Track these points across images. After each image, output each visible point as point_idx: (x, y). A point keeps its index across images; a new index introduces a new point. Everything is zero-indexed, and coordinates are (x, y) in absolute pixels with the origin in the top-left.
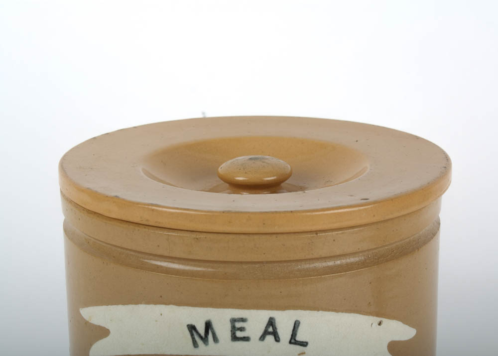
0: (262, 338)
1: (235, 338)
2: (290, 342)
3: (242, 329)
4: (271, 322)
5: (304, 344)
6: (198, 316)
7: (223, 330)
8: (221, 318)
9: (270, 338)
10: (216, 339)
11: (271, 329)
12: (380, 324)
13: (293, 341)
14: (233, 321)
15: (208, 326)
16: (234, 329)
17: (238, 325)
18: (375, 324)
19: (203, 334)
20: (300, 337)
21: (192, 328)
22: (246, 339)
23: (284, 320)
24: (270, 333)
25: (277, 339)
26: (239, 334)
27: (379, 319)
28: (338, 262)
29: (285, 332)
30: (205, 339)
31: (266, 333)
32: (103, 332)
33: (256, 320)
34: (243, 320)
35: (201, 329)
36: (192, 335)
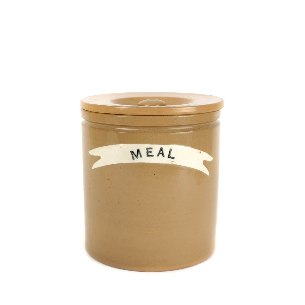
0: (158, 155)
1: (148, 155)
2: (168, 157)
3: (150, 152)
4: (161, 149)
5: (173, 158)
6: (134, 147)
7: (143, 152)
8: (143, 148)
10: (141, 156)
11: (161, 152)
12: (200, 153)
13: (169, 157)
14: (148, 149)
15: (138, 151)
16: (148, 152)
17: (149, 150)
18: (199, 153)
19: (136, 154)
20: (171, 156)
21: (132, 152)
22: (152, 156)
23: (166, 148)
24: (161, 154)
25: (163, 156)
26: (150, 154)
27: (200, 151)
28: (185, 128)
29: (166, 153)
30: (137, 156)
31: (159, 153)
32: (98, 158)
33: (156, 148)
34: (151, 148)
35: (136, 152)
36: (132, 155)
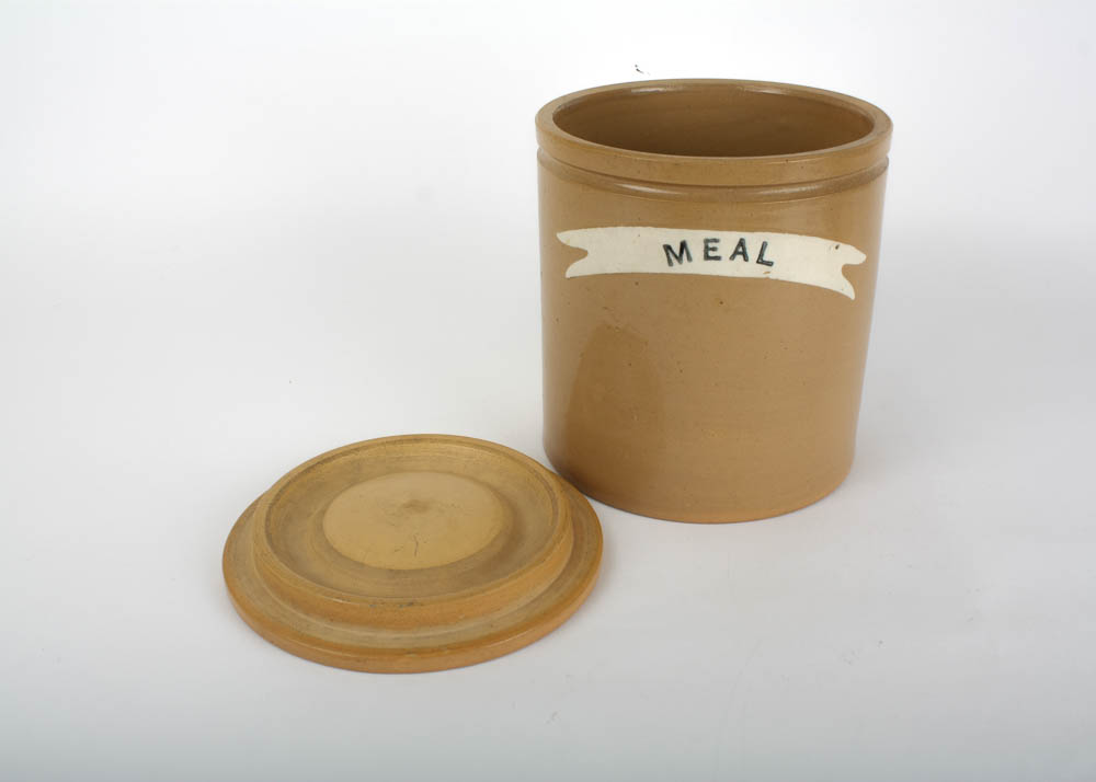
0: (732, 257)
1: (707, 257)
2: (758, 262)
3: (714, 249)
4: (741, 243)
5: (770, 264)
6: (674, 237)
7: (696, 250)
8: (695, 238)
9: (739, 258)
10: (689, 259)
11: (741, 250)
12: (837, 248)
13: (760, 261)
14: (707, 241)
15: (683, 246)
16: (707, 249)
17: (711, 245)
18: (833, 248)
19: (677, 252)
20: (765, 258)
21: (668, 248)
22: (717, 258)
23: (753, 242)
24: (740, 253)
25: (746, 259)
26: (711, 254)
27: (837, 243)
28: (804, 189)
29: (753, 253)
30: (679, 259)
31: (736, 253)
32: (581, 254)
33: (727, 241)
34: (716, 241)
35: (677, 250)
36: (668, 254)
